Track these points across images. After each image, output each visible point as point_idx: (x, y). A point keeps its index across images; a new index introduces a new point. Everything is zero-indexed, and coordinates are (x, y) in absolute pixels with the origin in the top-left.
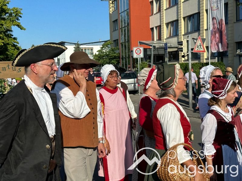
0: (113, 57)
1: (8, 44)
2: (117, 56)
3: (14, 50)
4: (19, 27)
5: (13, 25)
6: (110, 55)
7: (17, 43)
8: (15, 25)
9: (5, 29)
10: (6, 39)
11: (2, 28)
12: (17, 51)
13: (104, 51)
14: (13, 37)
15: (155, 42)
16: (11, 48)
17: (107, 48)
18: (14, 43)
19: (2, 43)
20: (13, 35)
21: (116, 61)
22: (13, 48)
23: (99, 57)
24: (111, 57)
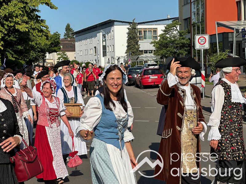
0: (181, 45)
1: (34, 29)
2: (187, 44)
3: (42, 36)
4: (49, 6)
5: (41, 3)
6: (176, 42)
7: (46, 27)
8: (43, 3)
9: (30, 9)
10: (32, 23)
11: (27, 7)
12: (46, 38)
13: (168, 36)
14: (40, 19)
15: (242, 24)
16: (37, 35)
17: (172, 31)
18: (41, 27)
19: (26, 28)
20: (40, 17)
21: (185, 50)
22: (40, 34)
23: (160, 45)
24: (178, 45)
